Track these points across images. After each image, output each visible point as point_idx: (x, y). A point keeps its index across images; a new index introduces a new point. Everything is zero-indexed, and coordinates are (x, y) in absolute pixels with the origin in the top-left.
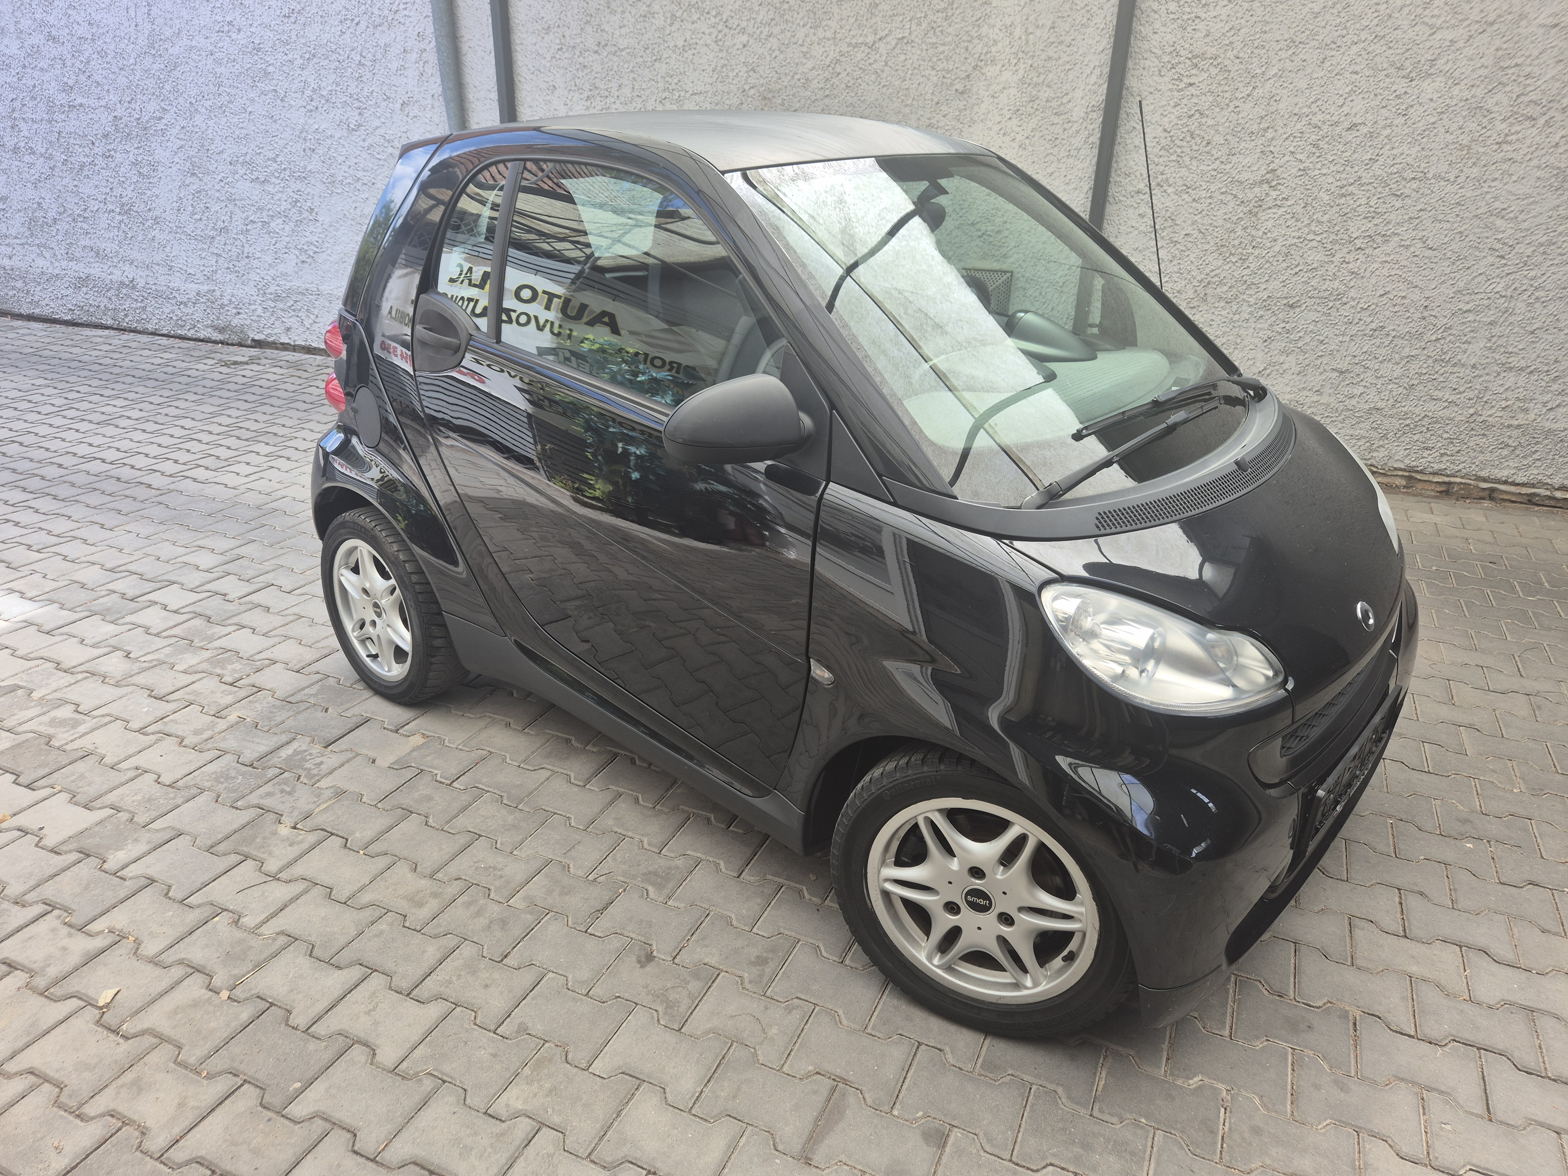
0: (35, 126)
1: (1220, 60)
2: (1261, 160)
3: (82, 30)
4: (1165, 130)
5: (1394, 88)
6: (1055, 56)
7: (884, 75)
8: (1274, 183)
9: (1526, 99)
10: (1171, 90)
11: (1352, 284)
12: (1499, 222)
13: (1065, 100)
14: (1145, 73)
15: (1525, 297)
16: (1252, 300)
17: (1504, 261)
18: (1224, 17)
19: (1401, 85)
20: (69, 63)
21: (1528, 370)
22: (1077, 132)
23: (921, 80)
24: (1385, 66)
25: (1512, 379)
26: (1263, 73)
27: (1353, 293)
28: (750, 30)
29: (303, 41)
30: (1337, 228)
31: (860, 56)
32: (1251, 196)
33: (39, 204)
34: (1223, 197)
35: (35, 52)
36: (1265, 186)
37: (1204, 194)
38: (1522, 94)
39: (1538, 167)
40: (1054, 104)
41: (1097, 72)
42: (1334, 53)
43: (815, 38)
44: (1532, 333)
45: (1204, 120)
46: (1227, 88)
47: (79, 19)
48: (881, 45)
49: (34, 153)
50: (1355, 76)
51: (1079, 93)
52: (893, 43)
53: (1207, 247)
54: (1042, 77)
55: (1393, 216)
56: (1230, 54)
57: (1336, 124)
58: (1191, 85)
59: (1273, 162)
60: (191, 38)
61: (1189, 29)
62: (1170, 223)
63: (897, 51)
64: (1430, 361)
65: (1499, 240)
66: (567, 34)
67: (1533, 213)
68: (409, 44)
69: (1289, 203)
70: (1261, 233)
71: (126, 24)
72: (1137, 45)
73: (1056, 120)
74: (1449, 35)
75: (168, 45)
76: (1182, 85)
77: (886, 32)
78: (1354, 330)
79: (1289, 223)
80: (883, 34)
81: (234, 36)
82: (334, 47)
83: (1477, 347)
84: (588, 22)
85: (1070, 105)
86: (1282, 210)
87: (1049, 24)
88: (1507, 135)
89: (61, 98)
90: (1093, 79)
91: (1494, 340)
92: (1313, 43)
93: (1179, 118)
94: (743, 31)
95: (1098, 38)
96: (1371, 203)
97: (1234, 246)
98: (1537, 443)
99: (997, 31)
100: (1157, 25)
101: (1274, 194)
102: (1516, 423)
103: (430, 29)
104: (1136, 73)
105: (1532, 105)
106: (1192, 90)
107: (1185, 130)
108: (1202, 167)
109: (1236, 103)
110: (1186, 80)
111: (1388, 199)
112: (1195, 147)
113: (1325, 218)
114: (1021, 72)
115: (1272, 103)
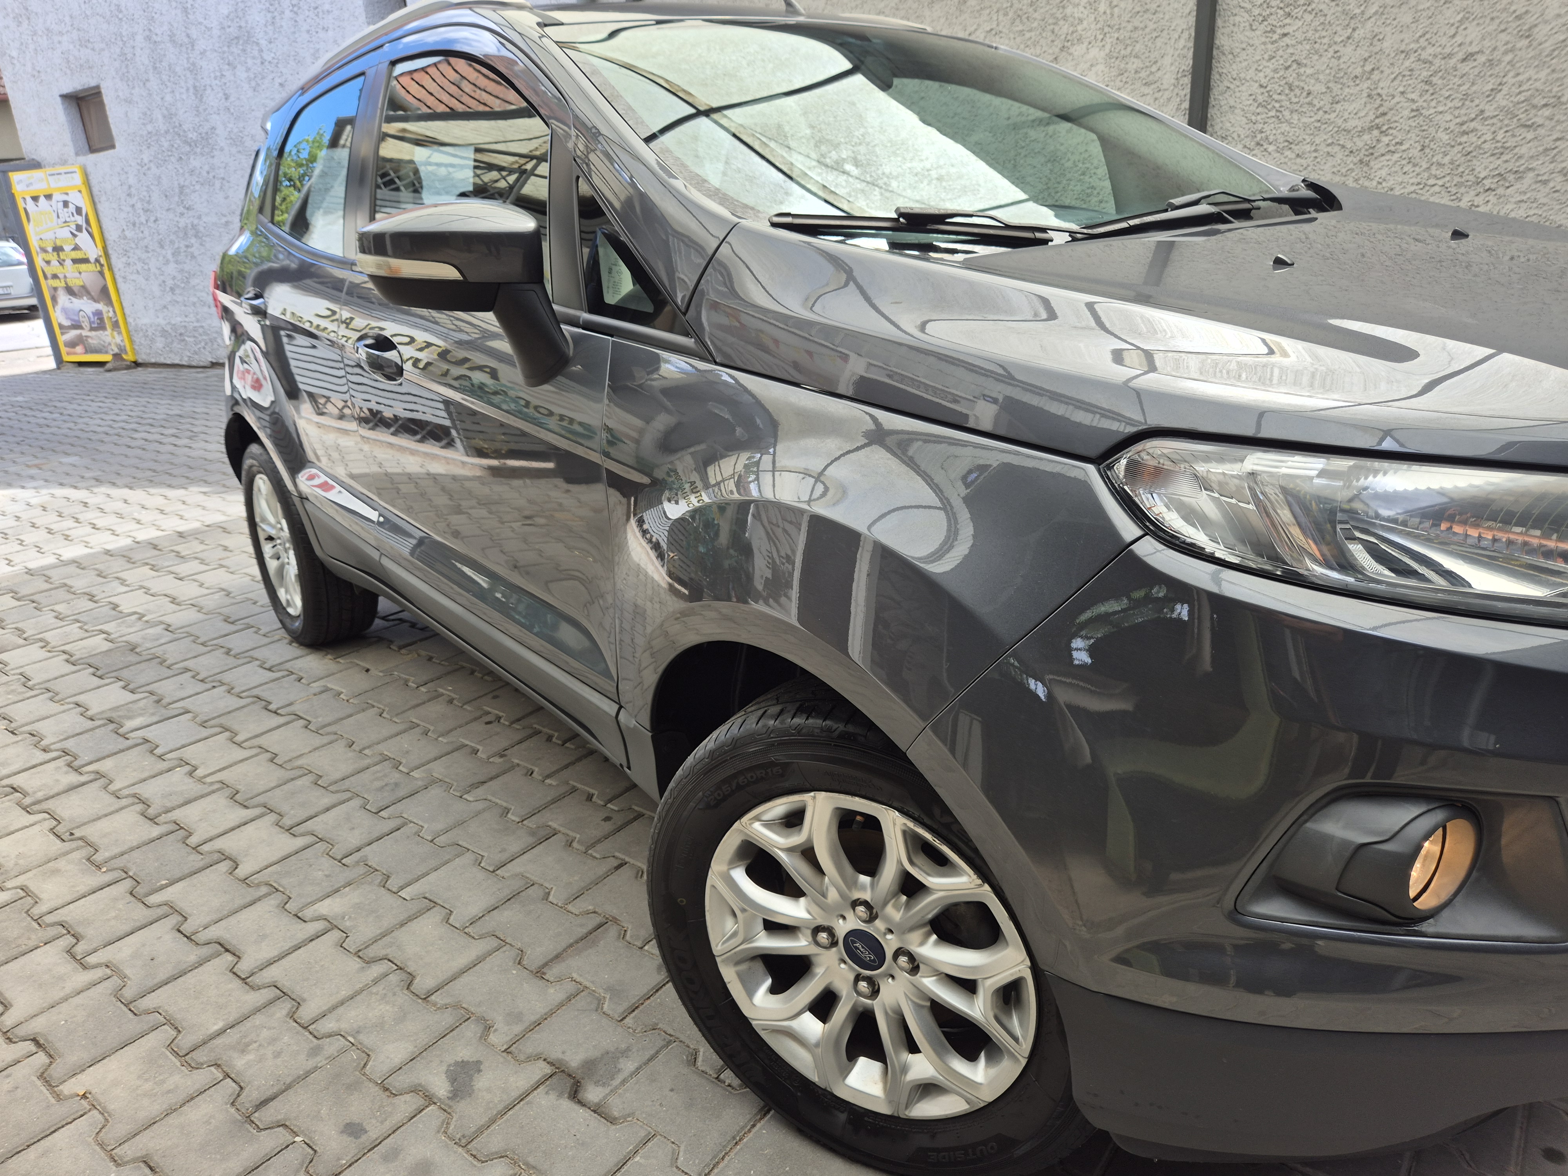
1: (1313, 6)
2: (1368, 105)
4: (1261, 86)
6: (1142, 25)
10: (1264, 43)
13: (1154, 69)
14: (1235, 30)
22: (1169, 99)
26: (1363, 13)
30: (1461, 169)
32: (1360, 144)
34: (1329, 149)
36: (1376, 132)
37: (1308, 148)
40: (1143, 74)
41: (1186, 35)
45: (1302, 70)
46: (1324, 33)
51: (1167, 60)
54: (1129, 49)
55: (1524, 149)
57: (1449, 56)
58: (1285, 35)
59: (1381, 105)
69: (1403, 147)
70: (1374, 183)
73: (1146, 90)
76: (1276, 37)
77: (975, 27)
79: (1405, 169)
80: (972, 29)
85: (1159, 74)
86: (1396, 156)
90: (1182, 42)
93: (1275, 71)
96: (1499, 138)
99: (1081, 9)
101: (1386, 140)
104: (1226, 31)
106: (1286, 40)
107: (1282, 83)
108: (1304, 120)
109: (1336, 48)
110: (1279, 31)
111: (1518, 132)
112: (1294, 100)
113: (1446, 160)
114: (1108, 47)
115: (1375, 42)
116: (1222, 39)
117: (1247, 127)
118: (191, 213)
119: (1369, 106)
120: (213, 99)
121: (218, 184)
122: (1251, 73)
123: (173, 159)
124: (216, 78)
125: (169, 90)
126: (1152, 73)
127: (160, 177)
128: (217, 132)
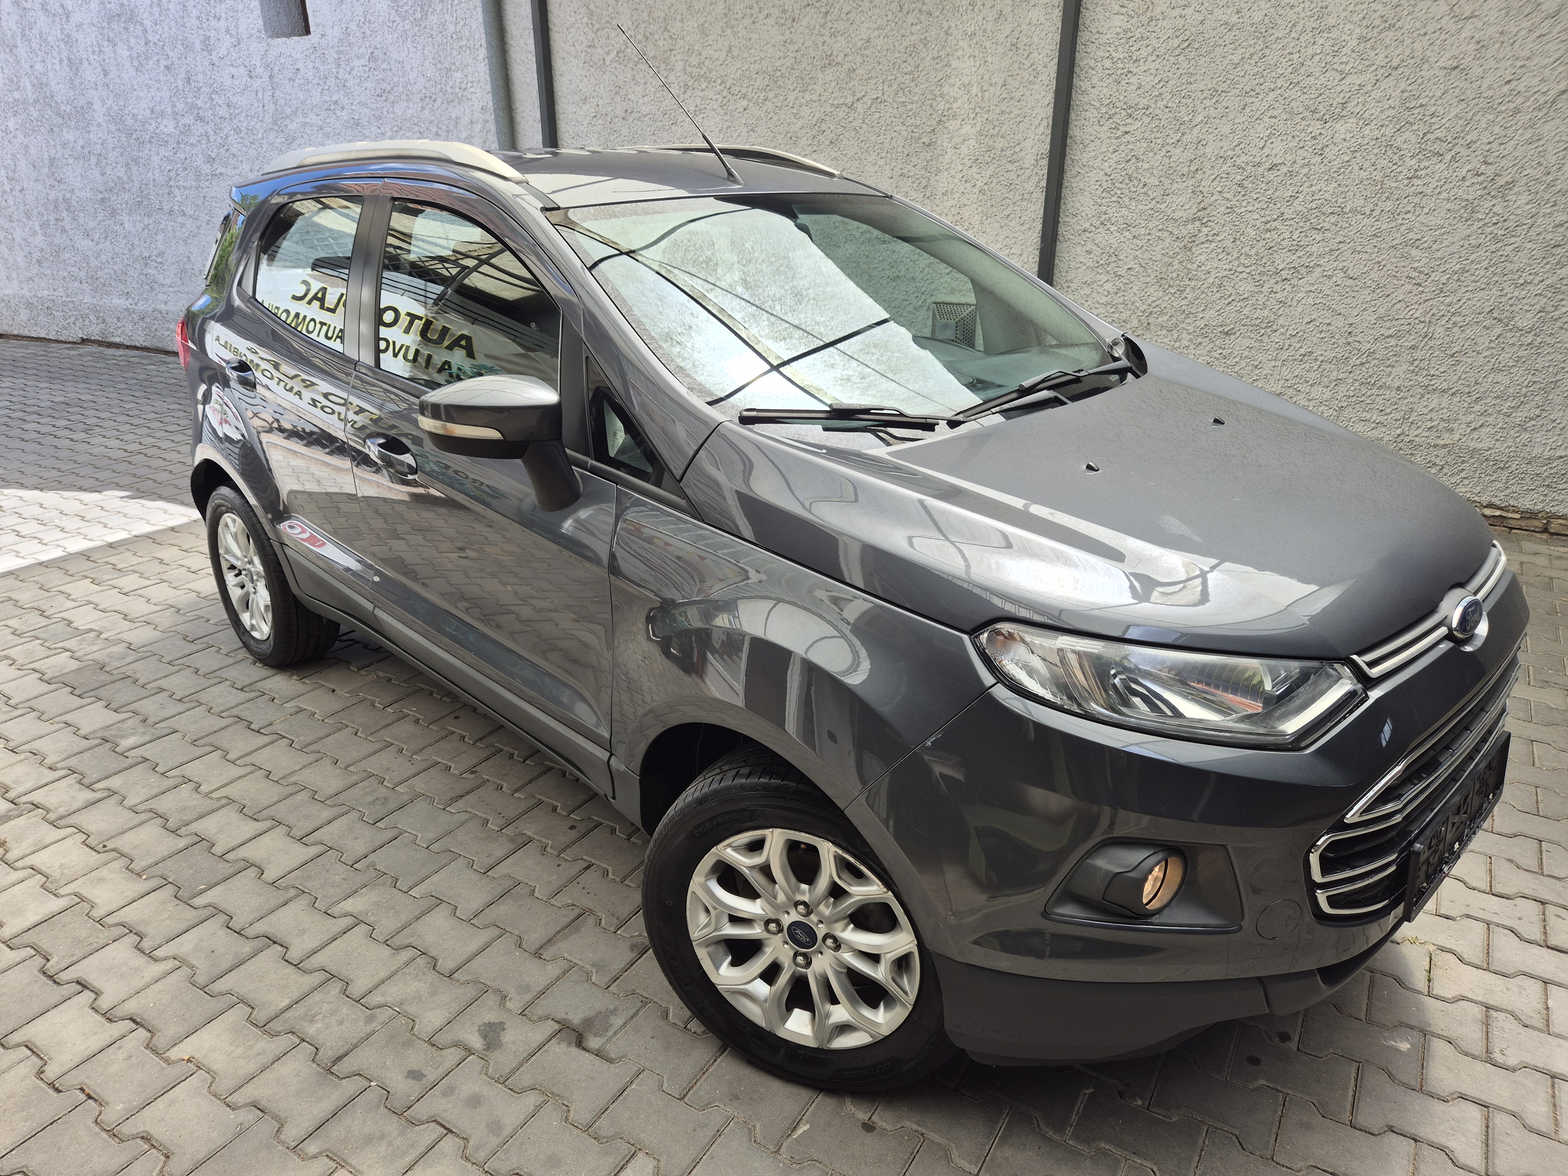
0: (186, 192)
1: (1151, 110)
3: (223, 111)
4: (1106, 174)
5: (1310, 130)
6: (1008, 110)
7: (862, 132)
8: (1205, 220)
9: (1433, 137)
10: (1109, 138)
11: (1281, 312)
12: (1414, 252)
13: (1017, 149)
14: (1086, 123)
15: (1443, 322)
16: (1191, 329)
17: (1421, 289)
18: (1153, 71)
19: (1316, 127)
20: (212, 139)
21: (1451, 392)
22: (1029, 177)
23: (894, 134)
24: (1301, 110)
25: (1436, 401)
26: (1191, 121)
27: (1281, 321)
28: (750, 96)
29: (392, 116)
30: (1264, 261)
31: (841, 115)
32: (1185, 232)
33: (188, 257)
34: (1160, 234)
35: (188, 128)
36: (1197, 223)
37: (1143, 231)
38: (1429, 132)
39: (1448, 200)
40: (1008, 153)
41: (1044, 123)
42: (1254, 99)
43: (803, 101)
44: (1452, 356)
45: (1140, 164)
46: (1159, 135)
47: (220, 102)
48: (859, 105)
49: (184, 215)
50: (1273, 120)
51: (1029, 143)
52: (869, 102)
53: (1148, 280)
54: (997, 129)
55: (1314, 249)
56: (1160, 104)
57: (1259, 164)
58: (1127, 133)
59: (1203, 201)
60: (305, 115)
61: (1123, 83)
62: (1114, 259)
63: (873, 109)
64: (1357, 384)
65: (1415, 269)
66: (601, 103)
67: (1446, 243)
68: (476, 116)
69: (1219, 238)
70: (1195, 266)
71: (256, 105)
72: (1078, 99)
73: (1010, 167)
74: (1357, 80)
75: (287, 122)
76: (1119, 133)
77: (863, 93)
78: (1284, 355)
79: (1220, 257)
80: (861, 95)
81: (339, 113)
82: (416, 120)
83: (1401, 370)
84: (617, 93)
85: (1022, 154)
86: (1214, 244)
87: (1001, 82)
88: (1416, 170)
89: (206, 169)
90: (1041, 129)
91: (1416, 363)
92: (1233, 92)
93: (1117, 162)
94: (744, 97)
95: (1043, 93)
96: (1295, 237)
97: (1172, 279)
98: (1463, 462)
99: (956, 89)
100: (1095, 80)
101: (1205, 230)
102: (1442, 442)
103: (491, 105)
104: (1079, 123)
105: (1438, 142)
106: (1128, 137)
107: (1123, 173)
108: (1140, 207)
109: (1168, 148)
110: (1122, 129)
111: (1309, 234)
112: (1133, 189)
113: (1253, 251)
114: (979, 125)
115: (1200, 147)
116: (1074, 131)
117: (1094, 208)
118: (62, 186)
119: (1193, 201)
120: (90, 74)
121: (93, 160)
122: (1098, 162)
123: (42, 129)
124: (94, 52)
125: (39, 59)
126: (1015, 153)
127: (27, 146)
128: (94, 107)
